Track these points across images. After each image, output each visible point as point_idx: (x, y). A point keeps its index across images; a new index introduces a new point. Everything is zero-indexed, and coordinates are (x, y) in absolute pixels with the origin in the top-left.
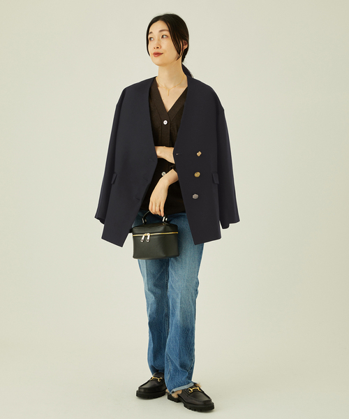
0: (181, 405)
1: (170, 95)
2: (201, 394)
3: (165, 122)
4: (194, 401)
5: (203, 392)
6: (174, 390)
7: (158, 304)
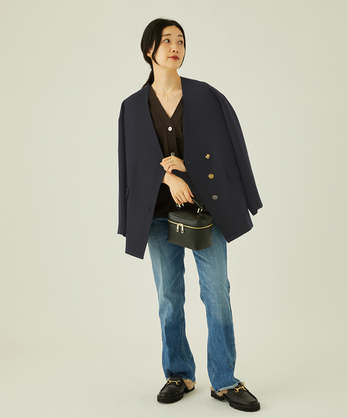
0: (226, 405)
1: (169, 100)
2: (247, 393)
3: (170, 129)
4: (240, 401)
5: (248, 391)
6: (220, 390)
7: (174, 309)
